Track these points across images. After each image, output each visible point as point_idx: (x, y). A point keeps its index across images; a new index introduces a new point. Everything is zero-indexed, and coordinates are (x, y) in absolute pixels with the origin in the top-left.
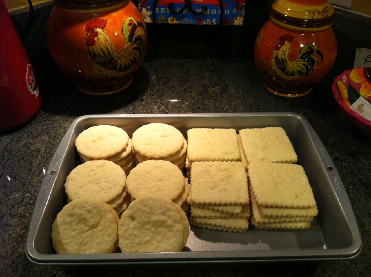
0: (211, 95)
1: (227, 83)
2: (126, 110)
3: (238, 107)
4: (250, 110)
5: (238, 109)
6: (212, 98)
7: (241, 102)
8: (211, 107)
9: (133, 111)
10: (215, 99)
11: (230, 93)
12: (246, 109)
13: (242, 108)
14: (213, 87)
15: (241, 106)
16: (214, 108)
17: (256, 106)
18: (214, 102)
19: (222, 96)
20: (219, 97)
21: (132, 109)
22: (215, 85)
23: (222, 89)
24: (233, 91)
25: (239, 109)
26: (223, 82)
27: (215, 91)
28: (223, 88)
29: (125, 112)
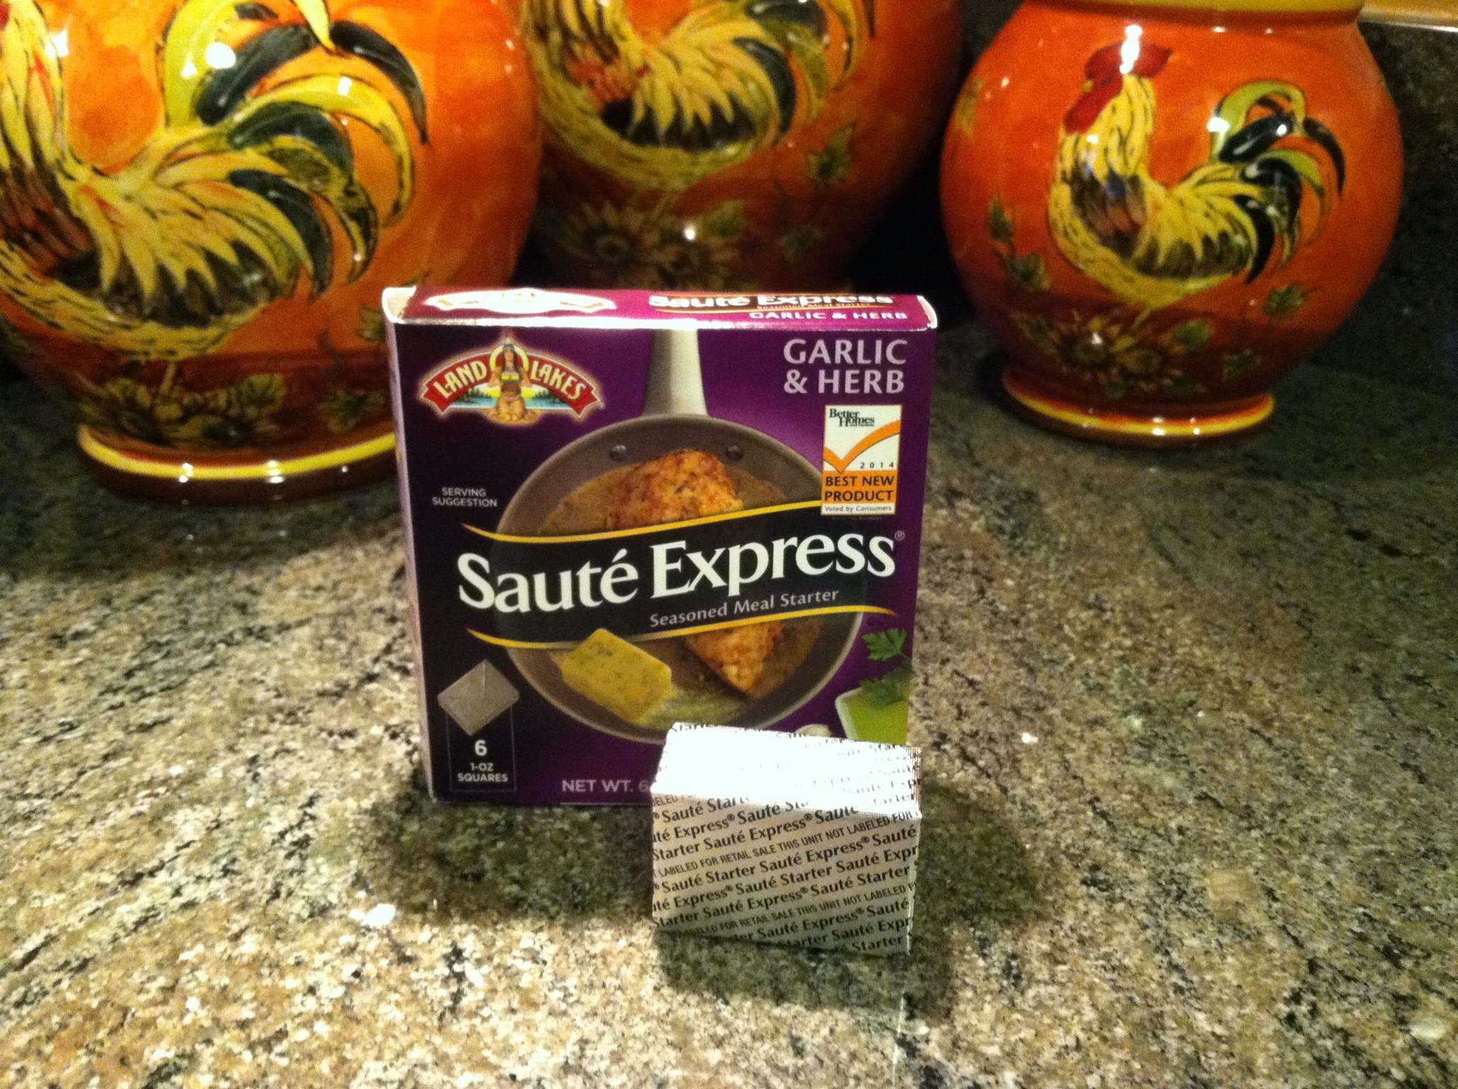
0: (939, 547)
1: (1024, 484)
2: (333, 650)
3: (1155, 616)
4: (1252, 630)
5: (1162, 628)
6: (950, 564)
7: (1164, 586)
8: (964, 617)
9: (392, 658)
10: (975, 572)
11: (1069, 536)
12: (1222, 628)
13: (1188, 618)
14: (942, 506)
15: (1171, 606)
16: (986, 621)
17: (1277, 611)
18: (973, 587)
19: (1017, 555)
20: (998, 556)
21: (382, 642)
22: (946, 496)
23: (1000, 516)
24: (1080, 524)
25: (1172, 625)
26: (993, 478)
27: (960, 525)
28: (1006, 508)
29: (331, 661)
